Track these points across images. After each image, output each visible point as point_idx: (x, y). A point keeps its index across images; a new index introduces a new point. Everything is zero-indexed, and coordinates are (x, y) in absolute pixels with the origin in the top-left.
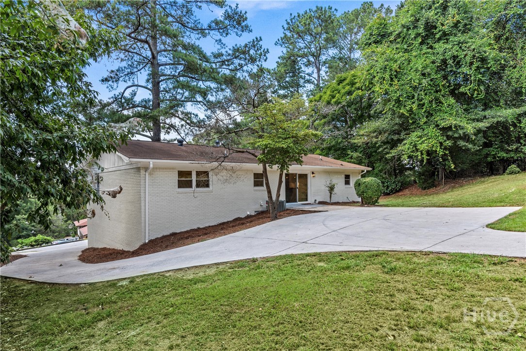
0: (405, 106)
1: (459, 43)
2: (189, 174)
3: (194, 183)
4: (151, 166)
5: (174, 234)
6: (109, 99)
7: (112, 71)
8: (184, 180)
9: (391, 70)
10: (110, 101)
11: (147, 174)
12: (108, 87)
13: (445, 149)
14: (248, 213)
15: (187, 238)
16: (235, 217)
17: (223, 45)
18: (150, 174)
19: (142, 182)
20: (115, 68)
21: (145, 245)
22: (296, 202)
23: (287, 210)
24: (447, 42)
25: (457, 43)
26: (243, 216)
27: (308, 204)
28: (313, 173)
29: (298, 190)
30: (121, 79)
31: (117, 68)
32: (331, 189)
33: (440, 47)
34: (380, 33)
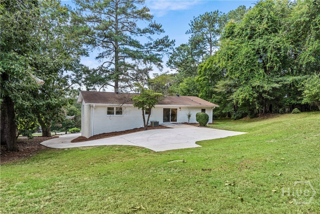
0: (234, 74)
1: (268, 39)
2: (113, 108)
3: (115, 113)
4: (94, 106)
5: (104, 134)
6: (97, 68)
7: (100, 54)
8: (110, 111)
9: (228, 54)
10: (98, 69)
11: (93, 109)
12: (98, 61)
13: (254, 98)
14: (141, 126)
15: (107, 136)
16: (134, 128)
17: (151, 39)
18: (95, 109)
19: (91, 112)
20: (101, 52)
21: (91, 137)
22: (170, 122)
23: (160, 126)
24: (262, 39)
25: (266, 39)
26: (138, 128)
27: (176, 123)
28: (180, 108)
29: (170, 116)
30: (105, 57)
31: (102, 52)
32: (189, 116)
33: (258, 41)
34: (230, 32)
